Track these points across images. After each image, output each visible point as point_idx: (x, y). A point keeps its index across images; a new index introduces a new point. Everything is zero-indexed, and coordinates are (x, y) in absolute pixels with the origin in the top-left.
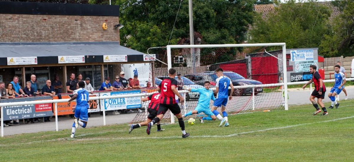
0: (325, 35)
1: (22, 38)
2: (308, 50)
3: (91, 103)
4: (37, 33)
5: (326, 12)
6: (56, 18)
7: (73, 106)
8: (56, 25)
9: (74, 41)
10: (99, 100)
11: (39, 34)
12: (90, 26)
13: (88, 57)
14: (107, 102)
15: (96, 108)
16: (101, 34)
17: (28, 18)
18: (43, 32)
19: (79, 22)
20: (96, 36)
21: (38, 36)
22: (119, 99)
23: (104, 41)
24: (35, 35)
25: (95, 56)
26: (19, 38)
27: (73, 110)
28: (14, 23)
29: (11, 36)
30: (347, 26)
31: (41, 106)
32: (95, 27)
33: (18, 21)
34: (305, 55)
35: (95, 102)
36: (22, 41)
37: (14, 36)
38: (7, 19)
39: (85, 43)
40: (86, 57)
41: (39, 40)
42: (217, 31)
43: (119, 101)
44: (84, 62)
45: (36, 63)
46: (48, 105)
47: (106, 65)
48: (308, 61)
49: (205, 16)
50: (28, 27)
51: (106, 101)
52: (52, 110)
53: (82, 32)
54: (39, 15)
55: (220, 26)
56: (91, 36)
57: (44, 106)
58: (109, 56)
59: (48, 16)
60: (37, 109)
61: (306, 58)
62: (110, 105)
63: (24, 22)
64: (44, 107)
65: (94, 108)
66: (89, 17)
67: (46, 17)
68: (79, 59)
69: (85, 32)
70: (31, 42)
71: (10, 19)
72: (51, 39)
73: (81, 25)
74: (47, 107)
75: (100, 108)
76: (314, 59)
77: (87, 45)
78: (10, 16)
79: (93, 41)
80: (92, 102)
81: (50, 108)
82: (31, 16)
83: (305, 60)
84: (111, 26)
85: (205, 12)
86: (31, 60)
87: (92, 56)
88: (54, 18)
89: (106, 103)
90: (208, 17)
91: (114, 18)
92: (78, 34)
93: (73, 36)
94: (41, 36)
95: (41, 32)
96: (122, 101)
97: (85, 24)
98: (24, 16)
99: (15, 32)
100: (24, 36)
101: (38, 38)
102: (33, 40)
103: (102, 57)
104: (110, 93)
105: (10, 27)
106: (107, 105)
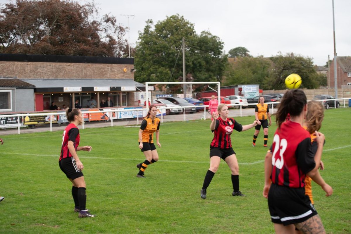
0: (266, 77)
1: (75, 76)
2: (253, 85)
4: (84, 73)
5: (268, 64)
6: (96, 65)
7: (101, 116)
8: (96, 69)
9: (106, 78)
10: (117, 112)
11: (86, 74)
12: (116, 70)
15: (115, 117)
16: (123, 74)
17: (79, 65)
18: (88, 73)
19: (109, 67)
20: (119, 76)
21: (85, 75)
22: (129, 112)
23: (125, 78)
24: (83, 75)
25: (117, 87)
26: (73, 76)
28: (71, 68)
29: (69, 75)
30: (279, 72)
32: (119, 70)
33: (74, 67)
34: (251, 89)
35: (114, 114)
37: (71, 75)
38: (67, 66)
39: (113, 80)
40: (111, 87)
41: (85, 77)
42: (207, 73)
43: (129, 113)
44: (109, 90)
45: (81, 91)
46: (86, 115)
47: (124, 92)
48: (253, 92)
49: (198, 65)
50: (79, 70)
51: (121, 113)
52: (88, 118)
53: (111, 73)
54: (86, 64)
55: (208, 70)
56: (116, 75)
58: (125, 87)
59: (91, 64)
61: (252, 90)
62: (123, 115)
63: (77, 67)
66: (115, 65)
67: (90, 64)
68: (107, 89)
69: (113, 73)
70: (80, 78)
71: (69, 65)
72: (92, 77)
73: (111, 69)
76: (257, 91)
77: (114, 81)
78: (69, 64)
79: (118, 78)
82: (81, 64)
83: (251, 92)
84: (129, 70)
85: (199, 62)
86: (78, 89)
87: (114, 87)
88: (95, 65)
90: (200, 65)
91: (131, 65)
92: (109, 74)
93: (105, 75)
94: (87, 75)
95: (86, 73)
96: (131, 113)
97: (114, 69)
98: (77, 64)
99: (71, 73)
100: (76, 75)
101: (85, 76)
102: (82, 77)
103: (120, 88)
104: (123, 109)
105: (68, 70)
106: (121, 115)
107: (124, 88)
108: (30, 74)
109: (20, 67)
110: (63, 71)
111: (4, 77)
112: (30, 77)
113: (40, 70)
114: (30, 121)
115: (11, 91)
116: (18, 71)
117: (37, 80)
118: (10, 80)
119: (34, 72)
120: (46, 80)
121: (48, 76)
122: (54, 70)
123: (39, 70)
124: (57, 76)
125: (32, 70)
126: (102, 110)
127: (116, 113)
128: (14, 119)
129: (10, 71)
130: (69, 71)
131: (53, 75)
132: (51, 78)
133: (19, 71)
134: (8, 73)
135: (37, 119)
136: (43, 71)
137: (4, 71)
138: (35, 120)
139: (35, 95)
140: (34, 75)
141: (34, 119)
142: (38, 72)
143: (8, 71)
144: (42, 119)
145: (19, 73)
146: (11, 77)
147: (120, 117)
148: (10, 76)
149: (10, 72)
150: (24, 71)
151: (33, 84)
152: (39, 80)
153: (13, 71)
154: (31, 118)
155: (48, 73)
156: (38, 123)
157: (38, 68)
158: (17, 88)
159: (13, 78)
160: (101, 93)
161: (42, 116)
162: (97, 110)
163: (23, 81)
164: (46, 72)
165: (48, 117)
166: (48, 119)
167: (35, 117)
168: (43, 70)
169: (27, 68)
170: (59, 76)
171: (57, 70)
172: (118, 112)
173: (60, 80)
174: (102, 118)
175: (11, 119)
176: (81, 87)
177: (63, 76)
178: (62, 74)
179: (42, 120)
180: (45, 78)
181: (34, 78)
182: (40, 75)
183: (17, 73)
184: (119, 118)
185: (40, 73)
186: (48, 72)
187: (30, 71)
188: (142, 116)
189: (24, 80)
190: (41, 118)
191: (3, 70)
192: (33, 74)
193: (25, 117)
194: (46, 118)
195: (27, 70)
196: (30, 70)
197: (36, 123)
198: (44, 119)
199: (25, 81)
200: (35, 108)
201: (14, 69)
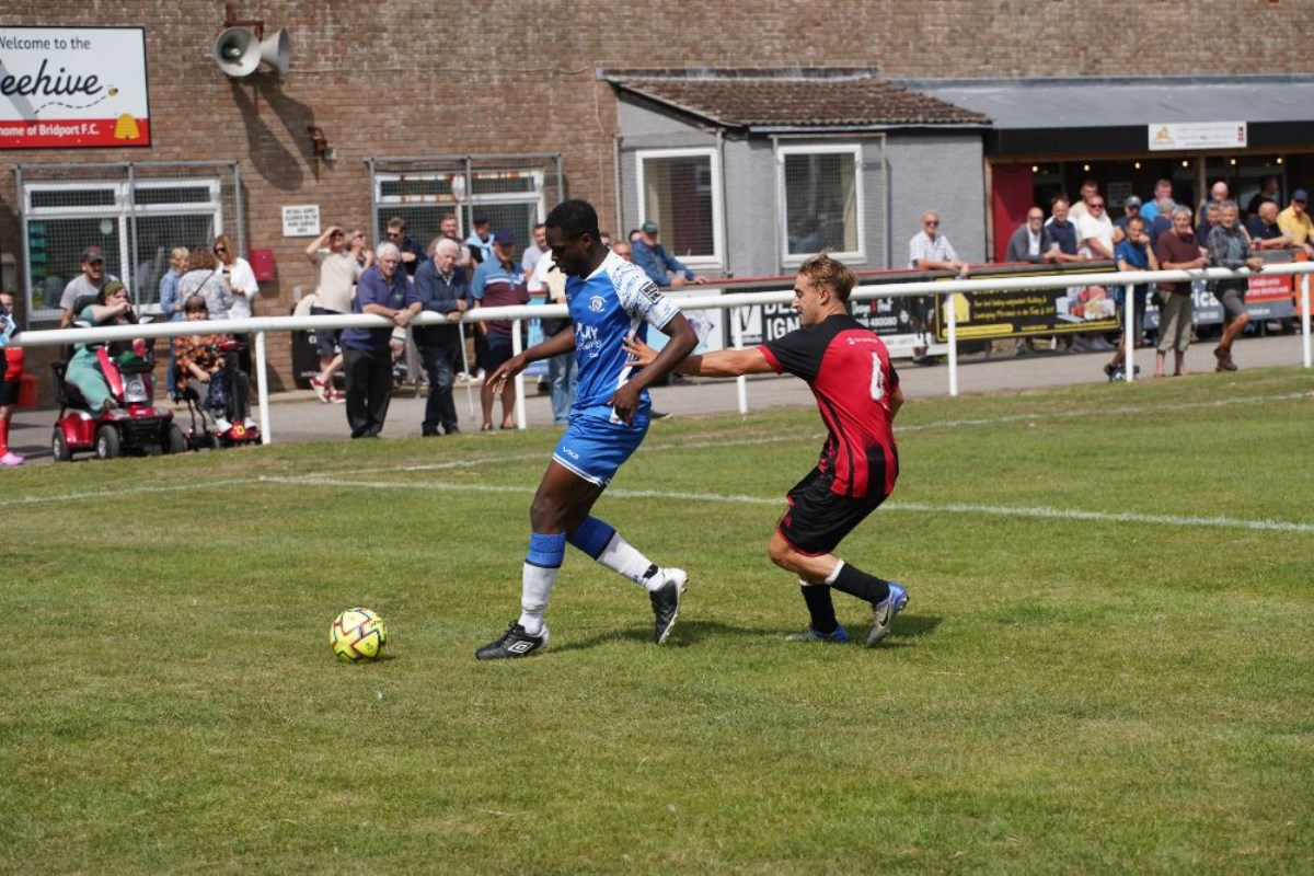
1: (1198, 60)
4: (1248, 43)
11: (1255, 49)
18: (1268, 42)
21: (1249, 54)
24: (1239, 53)
26: (1188, 60)
28: (1172, 12)
29: (1161, 56)
36: (1197, 72)
37: (1173, 54)
41: (1253, 67)
45: (1243, 144)
46: (1277, 282)
50: (1218, 25)
52: (1291, 299)
57: (1263, 283)
64: (1267, 287)
70: (1226, 73)
74: (1274, 286)
81: (1285, 289)
86: (1228, 135)
94: (1260, 54)
95: (1259, 42)
99: (1175, 41)
100: (1204, 55)
101: (1252, 60)
102: (1235, 68)
105: (1160, 25)
108: (949, 51)
109: (895, 14)
110: (1130, 32)
111: (807, 72)
112: (948, 65)
113: (1005, 30)
114: (973, 322)
115: (856, 149)
116: (882, 37)
117: (988, 83)
118: (844, 86)
119: (973, 36)
120: (1033, 83)
121: (1047, 61)
122: (1080, 27)
123: (996, 27)
124: (1097, 61)
125: (958, 28)
128: (887, 307)
129: (841, 38)
130: (1162, 30)
131: (1077, 56)
132: (1063, 73)
133: (888, 34)
134: (826, 44)
135: (1008, 308)
136: (1020, 36)
137: (803, 37)
138: (1000, 313)
139: (989, 170)
140: (968, 56)
141: (993, 309)
142: (992, 43)
143: (824, 32)
144: (1037, 306)
145: (890, 44)
146: (847, 72)
148: (838, 64)
149: (840, 43)
150: (917, 32)
151: (974, 109)
152: (1000, 83)
153: (858, 37)
154: (978, 304)
155: (1045, 42)
156: (1016, 329)
157: (992, 20)
158: (893, 134)
159: (856, 77)
161: (1038, 292)
163: (917, 92)
164: (1036, 38)
165: (1072, 294)
166: (1071, 305)
167: (1000, 295)
168: (1019, 29)
169: (929, 17)
170: (1107, 63)
171: (1099, 30)
173: (1114, 81)
175: (866, 309)
177: (1128, 61)
178: (1123, 51)
179: (1036, 312)
180: (1032, 75)
181: (970, 73)
182: (1006, 55)
183: (875, 47)
185: (1005, 43)
186: (1049, 37)
187: (949, 37)
189: (918, 85)
190: (1029, 301)
191: (798, 29)
192: (965, 50)
193: (943, 297)
194: (1062, 305)
195: (930, 28)
196: (947, 29)
197: (1007, 328)
198: (1049, 310)
199: (930, 93)
200: (991, 246)
201: (859, 24)
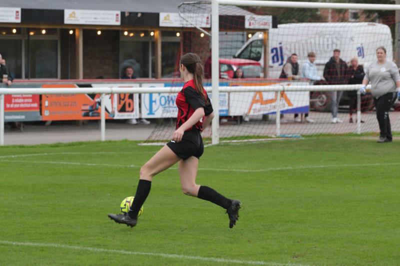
3: (121, 101)
7: (84, 105)
13: (127, 15)
14: (155, 102)
15: (132, 111)
25: (143, 14)
27: (83, 113)
31: (17, 101)
35: (130, 101)
40: (123, 14)
44: (119, 23)
45: (19, 21)
47: (169, 32)
51: (154, 99)
52: (39, 110)
57: (21, 101)
58: (173, 16)
60: (8, 106)
62: (161, 107)
64: (24, 103)
65: (128, 112)
68: (110, 18)
74: (28, 103)
75: (140, 112)
80: (123, 100)
81: (36, 105)
87: (137, 13)
89: (154, 104)
103: (156, 16)
104: (163, 85)
106: (155, 107)
107: (170, 19)
126: (90, 86)
127: (136, 97)
147: (151, 113)
160: (89, 31)
162: (73, 86)
172: (143, 95)
174: (87, 115)
176: (19, 10)
184: (145, 115)
188: (228, 111)
